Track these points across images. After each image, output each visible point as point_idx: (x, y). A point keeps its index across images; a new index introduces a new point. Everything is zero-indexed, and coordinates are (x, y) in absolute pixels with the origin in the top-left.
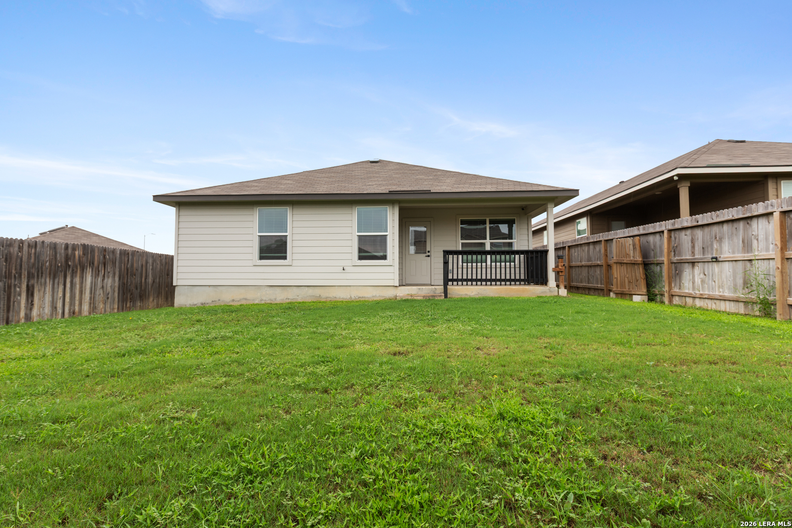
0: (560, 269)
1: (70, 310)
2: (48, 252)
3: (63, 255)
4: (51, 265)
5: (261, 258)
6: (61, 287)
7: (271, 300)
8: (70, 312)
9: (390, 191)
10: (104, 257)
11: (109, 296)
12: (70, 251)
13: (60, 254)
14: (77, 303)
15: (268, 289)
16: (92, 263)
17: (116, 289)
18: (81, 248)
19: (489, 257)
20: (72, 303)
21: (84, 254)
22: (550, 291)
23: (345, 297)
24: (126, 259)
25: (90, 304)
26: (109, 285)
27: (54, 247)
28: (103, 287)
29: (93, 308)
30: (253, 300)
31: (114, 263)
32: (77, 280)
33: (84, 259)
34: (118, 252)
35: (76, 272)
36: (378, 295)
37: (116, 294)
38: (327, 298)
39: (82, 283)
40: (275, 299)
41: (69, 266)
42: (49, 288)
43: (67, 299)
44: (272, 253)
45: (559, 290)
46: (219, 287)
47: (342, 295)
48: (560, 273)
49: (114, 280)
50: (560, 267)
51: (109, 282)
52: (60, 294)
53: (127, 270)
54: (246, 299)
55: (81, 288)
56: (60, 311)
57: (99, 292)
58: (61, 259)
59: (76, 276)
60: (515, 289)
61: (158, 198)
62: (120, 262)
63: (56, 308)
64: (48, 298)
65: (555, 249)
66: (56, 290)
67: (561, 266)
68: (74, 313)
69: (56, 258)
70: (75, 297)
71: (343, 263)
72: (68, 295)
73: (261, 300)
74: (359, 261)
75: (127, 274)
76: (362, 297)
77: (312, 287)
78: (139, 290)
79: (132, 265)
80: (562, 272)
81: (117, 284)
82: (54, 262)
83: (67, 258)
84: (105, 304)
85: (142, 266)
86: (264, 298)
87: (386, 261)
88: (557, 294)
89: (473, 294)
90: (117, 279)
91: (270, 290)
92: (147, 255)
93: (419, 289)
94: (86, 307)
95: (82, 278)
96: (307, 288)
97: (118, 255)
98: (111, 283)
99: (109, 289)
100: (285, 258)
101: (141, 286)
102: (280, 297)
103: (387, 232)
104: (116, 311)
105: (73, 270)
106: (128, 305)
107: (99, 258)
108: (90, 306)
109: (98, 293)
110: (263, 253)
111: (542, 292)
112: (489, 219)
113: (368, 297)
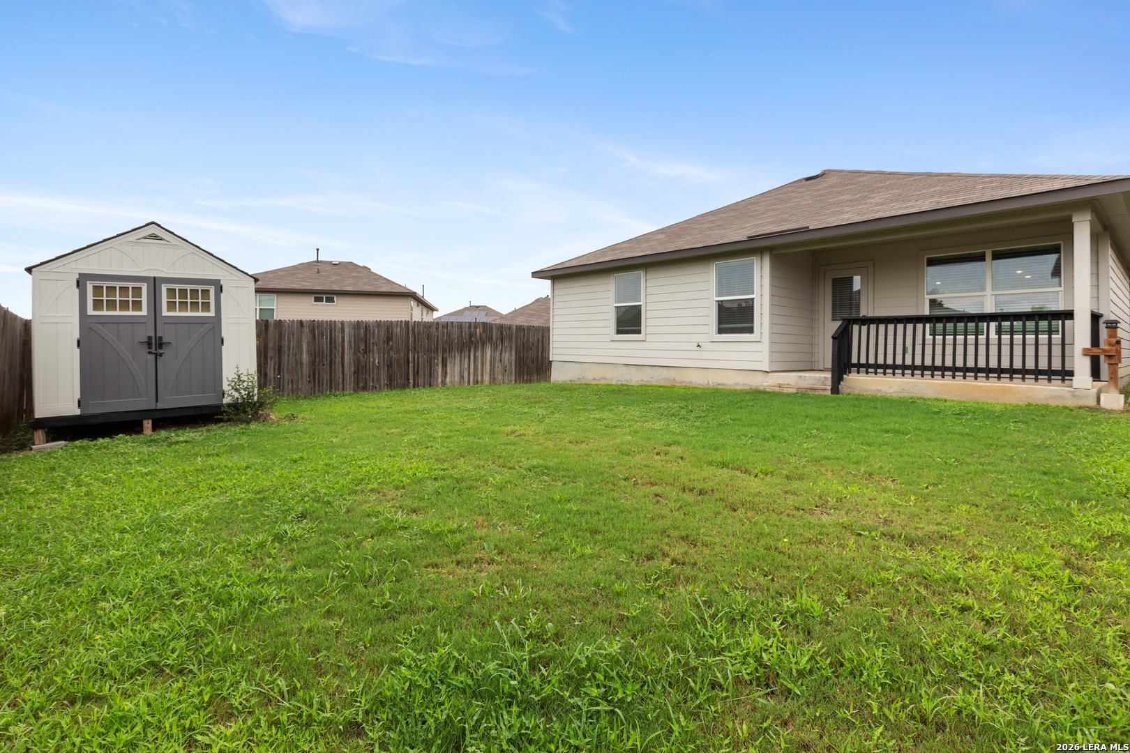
0: (1105, 350)
1: (474, 379)
2: (456, 330)
3: (467, 333)
4: (458, 341)
5: (619, 332)
6: (467, 360)
7: (627, 381)
8: (474, 381)
9: (749, 237)
10: (502, 333)
11: (507, 368)
12: (472, 329)
13: (465, 332)
14: (479, 374)
15: (623, 368)
16: (491, 339)
17: (513, 363)
18: (481, 326)
19: (993, 325)
20: (475, 374)
21: (484, 331)
23: (702, 382)
24: (522, 334)
25: (491, 375)
26: (507, 358)
27: (460, 325)
28: (501, 360)
29: (493, 380)
30: (611, 380)
31: (510, 338)
32: (479, 354)
33: (484, 335)
34: (514, 328)
35: (478, 347)
36: (741, 383)
37: (513, 368)
38: (682, 382)
39: (482, 356)
40: (631, 380)
41: (472, 342)
42: (457, 360)
43: (472, 370)
44: (628, 327)
45: (1102, 395)
46: (583, 364)
47: (698, 379)
49: (511, 355)
50: (1104, 347)
51: (506, 355)
52: (466, 366)
53: (524, 344)
54: (605, 378)
55: (482, 360)
56: (466, 380)
57: (498, 364)
58: (466, 336)
59: (478, 351)
61: (536, 275)
62: (517, 338)
63: (463, 377)
64: (457, 369)
66: (463, 362)
68: (477, 382)
69: (462, 336)
70: (478, 369)
71: (699, 339)
72: (472, 367)
73: (618, 381)
74: (718, 335)
75: (523, 348)
76: (722, 384)
77: (666, 368)
78: (535, 364)
79: (528, 340)
80: (1111, 357)
81: (513, 358)
82: (460, 339)
83: (471, 336)
84: (503, 375)
85: (538, 340)
86: (620, 379)
87: (752, 335)
89: (892, 390)
90: (513, 353)
91: (625, 370)
92: (543, 330)
93: (800, 377)
94: (487, 378)
95: (483, 352)
96: (661, 369)
97: (514, 331)
98: (509, 357)
99: (506, 362)
100: (639, 332)
101: (538, 359)
102: (635, 378)
103: (754, 294)
104: (513, 382)
105: (475, 346)
106: (525, 378)
107: (497, 334)
108: (490, 377)
109: (496, 365)
110: (620, 327)
111: (1054, 397)
112: (993, 251)
113: (728, 385)
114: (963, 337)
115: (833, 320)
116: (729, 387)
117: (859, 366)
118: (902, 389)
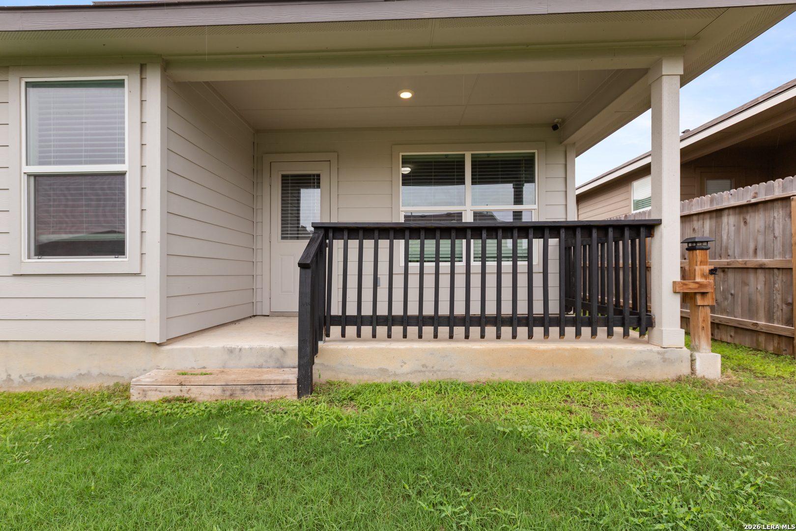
0: (701, 285)
22: (665, 360)
36: (95, 372)
45: (697, 355)
48: (698, 297)
50: (698, 279)
60: (545, 351)
65: (682, 217)
67: (703, 276)
74: (36, 260)
80: (703, 294)
88: (685, 370)
103: (123, 162)
111: (639, 364)
112: (472, 154)
113: (62, 379)
114: (434, 264)
115: (283, 238)
116: (60, 386)
117: (344, 321)
118: (424, 366)
